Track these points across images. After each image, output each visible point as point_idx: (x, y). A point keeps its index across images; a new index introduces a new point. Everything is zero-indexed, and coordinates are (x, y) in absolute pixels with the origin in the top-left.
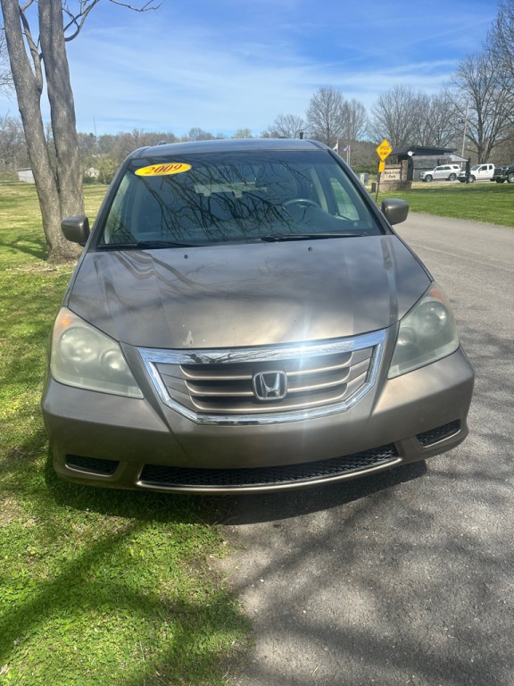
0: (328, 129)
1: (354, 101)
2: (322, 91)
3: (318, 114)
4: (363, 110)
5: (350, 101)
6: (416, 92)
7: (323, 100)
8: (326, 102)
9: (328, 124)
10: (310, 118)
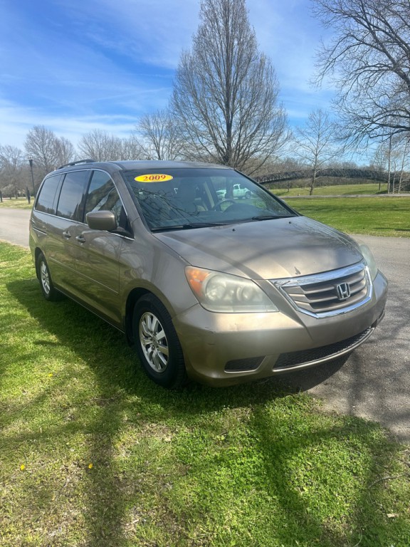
0: (45, 158)
1: (63, 138)
2: (36, 129)
3: (35, 146)
4: (71, 146)
5: (59, 138)
6: (110, 136)
7: (38, 136)
8: (40, 138)
9: (44, 155)
10: (28, 149)
